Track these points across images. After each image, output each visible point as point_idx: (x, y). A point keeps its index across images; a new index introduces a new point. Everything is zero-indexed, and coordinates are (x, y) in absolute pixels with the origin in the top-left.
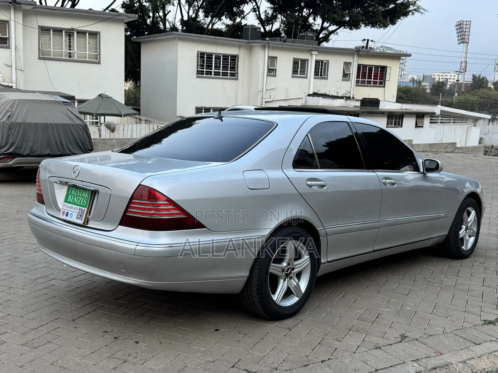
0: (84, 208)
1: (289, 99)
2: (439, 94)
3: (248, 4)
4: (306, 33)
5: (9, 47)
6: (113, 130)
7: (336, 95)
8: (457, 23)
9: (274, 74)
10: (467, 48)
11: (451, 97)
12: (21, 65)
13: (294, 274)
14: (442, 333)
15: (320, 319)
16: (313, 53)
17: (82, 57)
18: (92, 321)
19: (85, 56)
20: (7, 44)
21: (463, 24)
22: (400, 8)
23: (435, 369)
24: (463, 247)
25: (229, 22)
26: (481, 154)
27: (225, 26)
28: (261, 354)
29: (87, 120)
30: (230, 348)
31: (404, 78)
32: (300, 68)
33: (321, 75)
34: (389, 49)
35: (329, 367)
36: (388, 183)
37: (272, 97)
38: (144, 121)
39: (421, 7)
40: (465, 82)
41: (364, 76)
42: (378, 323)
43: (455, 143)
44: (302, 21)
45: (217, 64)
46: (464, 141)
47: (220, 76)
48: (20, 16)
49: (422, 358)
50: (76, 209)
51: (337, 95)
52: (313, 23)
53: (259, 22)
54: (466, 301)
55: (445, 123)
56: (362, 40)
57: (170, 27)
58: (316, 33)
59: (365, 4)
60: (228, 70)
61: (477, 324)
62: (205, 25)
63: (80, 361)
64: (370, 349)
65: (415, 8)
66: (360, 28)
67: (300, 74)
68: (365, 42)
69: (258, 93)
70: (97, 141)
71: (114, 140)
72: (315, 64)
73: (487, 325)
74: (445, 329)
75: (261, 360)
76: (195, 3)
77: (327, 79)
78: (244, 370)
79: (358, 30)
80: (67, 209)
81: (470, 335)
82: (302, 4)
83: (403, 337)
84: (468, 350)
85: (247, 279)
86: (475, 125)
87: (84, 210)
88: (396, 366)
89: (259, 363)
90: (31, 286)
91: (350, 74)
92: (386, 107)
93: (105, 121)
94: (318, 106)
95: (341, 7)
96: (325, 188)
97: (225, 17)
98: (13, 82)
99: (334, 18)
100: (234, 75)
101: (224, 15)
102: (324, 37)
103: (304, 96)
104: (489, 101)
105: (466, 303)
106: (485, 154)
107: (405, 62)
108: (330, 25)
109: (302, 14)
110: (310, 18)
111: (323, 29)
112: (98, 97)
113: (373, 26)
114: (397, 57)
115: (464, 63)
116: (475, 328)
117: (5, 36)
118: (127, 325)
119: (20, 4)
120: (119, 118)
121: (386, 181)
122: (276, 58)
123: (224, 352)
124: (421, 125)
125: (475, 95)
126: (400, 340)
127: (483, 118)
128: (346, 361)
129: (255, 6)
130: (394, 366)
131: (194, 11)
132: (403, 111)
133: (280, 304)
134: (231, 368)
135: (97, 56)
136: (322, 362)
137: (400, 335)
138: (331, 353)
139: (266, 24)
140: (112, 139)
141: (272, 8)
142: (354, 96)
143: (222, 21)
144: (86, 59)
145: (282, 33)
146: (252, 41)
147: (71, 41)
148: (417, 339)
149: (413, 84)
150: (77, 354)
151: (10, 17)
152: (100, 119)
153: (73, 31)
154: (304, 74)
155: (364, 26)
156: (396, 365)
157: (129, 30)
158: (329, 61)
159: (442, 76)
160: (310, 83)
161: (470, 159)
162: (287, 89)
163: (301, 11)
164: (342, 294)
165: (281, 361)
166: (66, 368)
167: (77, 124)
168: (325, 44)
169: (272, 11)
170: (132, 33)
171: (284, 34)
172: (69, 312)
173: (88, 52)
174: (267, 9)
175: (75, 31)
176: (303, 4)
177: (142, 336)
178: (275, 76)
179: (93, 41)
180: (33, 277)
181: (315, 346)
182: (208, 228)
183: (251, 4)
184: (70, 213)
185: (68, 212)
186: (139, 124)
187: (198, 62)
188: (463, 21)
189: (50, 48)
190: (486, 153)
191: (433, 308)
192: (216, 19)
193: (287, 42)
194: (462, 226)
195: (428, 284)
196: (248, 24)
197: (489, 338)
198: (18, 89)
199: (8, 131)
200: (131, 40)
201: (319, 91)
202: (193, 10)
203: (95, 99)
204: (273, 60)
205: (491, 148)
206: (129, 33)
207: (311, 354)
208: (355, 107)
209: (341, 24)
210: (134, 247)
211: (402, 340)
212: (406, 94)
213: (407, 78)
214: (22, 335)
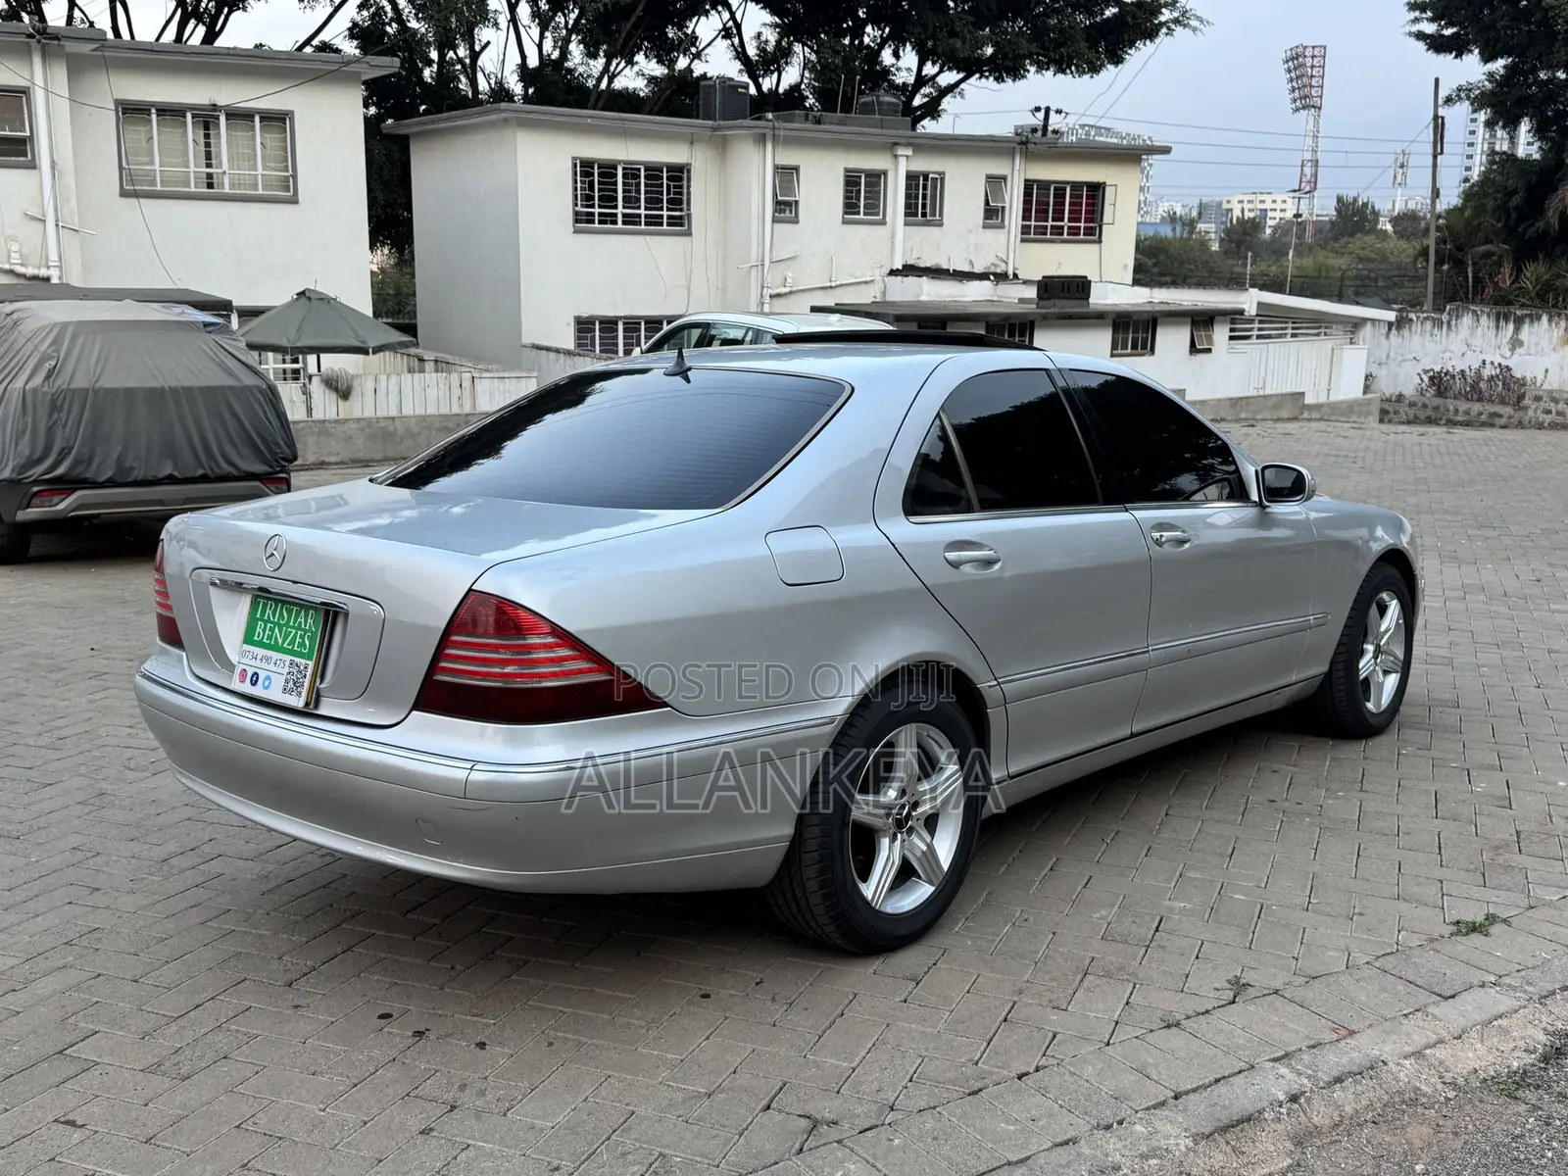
0: (303, 661)
1: (836, 286)
2: (1243, 255)
3: (707, 16)
4: (878, 97)
5: (32, 165)
6: (345, 394)
7: (966, 268)
8: (1289, 53)
9: (793, 215)
10: (1318, 122)
11: (1277, 261)
12: (71, 214)
13: (918, 820)
14: (1344, 967)
15: (996, 943)
16: (900, 151)
17: (245, 184)
18: (344, 982)
19: (252, 182)
20: (26, 156)
21: (1305, 56)
22: (1134, 17)
23: (1339, 1080)
24: (1370, 705)
25: (658, 70)
26: (1372, 421)
27: (646, 81)
28: (844, 1064)
29: (267, 364)
30: (751, 1050)
31: (1147, 212)
32: (865, 197)
33: (924, 215)
34: (1103, 131)
35: (1043, 1091)
36: (1168, 540)
37: (789, 280)
38: (432, 364)
39: (1193, 12)
40: (1315, 219)
41: (1042, 214)
42: (1163, 947)
43: (1302, 394)
44: (863, 61)
45: (629, 191)
46: (1324, 385)
47: (640, 225)
48: (60, 73)
49: (1300, 1050)
50: (282, 665)
51: (971, 270)
52: (893, 66)
53: (742, 67)
54: (1397, 866)
55: (1269, 337)
56: (1032, 111)
57: (491, 88)
58: (903, 94)
59: (1035, 7)
60: (661, 209)
61: (1436, 935)
62: (589, 81)
63: (322, 1113)
64: (1151, 1031)
65: (1176, 14)
66: (1024, 77)
67: (864, 215)
68: (1041, 115)
69: (749, 273)
70: (303, 429)
71: (351, 422)
72: (906, 184)
73: (1463, 935)
74: (1349, 955)
75: (844, 1083)
76: (557, 19)
77: (940, 224)
78: (800, 1116)
79: (1020, 83)
80: (253, 662)
81: (1423, 971)
82: (861, 14)
83: (1239, 987)
84: (1425, 1017)
85: (790, 847)
86: (1351, 339)
87: (306, 668)
88: (1231, 1079)
89: (842, 1091)
90: (154, 880)
91: (1003, 208)
92: (1106, 298)
93: (319, 370)
94: (919, 301)
95: (972, 19)
96: (997, 567)
97: (645, 54)
98: (50, 264)
99: (953, 50)
100: (680, 223)
101: (641, 49)
102: (924, 104)
103: (878, 274)
104: (1383, 267)
105: (1397, 870)
106: (1381, 421)
107: (1148, 168)
108: (941, 71)
109: (862, 42)
110: (883, 52)
111: (921, 81)
112: (297, 299)
113: (1061, 70)
114: (1131, 155)
115: (1310, 164)
116: (1431, 945)
117: (21, 131)
118: (447, 990)
119: (57, 38)
120: (360, 357)
121: (1161, 536)
122: (796, 169)
123: (735, 1061)
124: (1206, 347)
125: (1343, 254)
126: (1231, 998)
127: (1373, 321)
128: (1089, 1071)
129: (728, 21)
130: (1224, 1077)
131: (555, 42)
132: (1157, 308)
133: (882, 909)
134: (760, 1112)
135: (288, 182)
136: (1020, 1078)
137: (1227, 981)
138: (1043, 1050)
139: (762, 72)
140: (346, 421)
141: (776, 26)
142: (1017, 272)
143: (636, 68)
144: (256, 189)
145: (807, 97)
146: (725, 122)
147: (212, 141)
148: (1276, 992)
149: (1174, 229)
150: (308, 1092)
151: (32, 77)
152: (305, 363)
153: (215, 111)
154: (878, 214)
155: (1037, 71)
156: (1229, 1076)
157: (373, 100)
158: (944, 173)
159: (1249, 202)
160: (893, 237)
161: (1345, 437)
162: (829, 257)
163: (857, 32)
164: (1048, 863)
165: (904, 1084)
166: (280, 1138)
167: (248, 387)
168: (928, 126)
169: (776, 35)
170: (382, 111)
171: (813, 100)
172: (272, 958)
173: (260, 171)
174: (763, 30)
175: (220, 111)
176: (863, 12)
177: (495, 1024)
178: (795, 221)
179: (272, 139)
180: (157, 853)
181: (993, 1031)
182: (675, 706)
183: (717, 15)
184: (262, 675)
185: (256, 673)
186: (420, 372)
187: (576, 189)
188: (1306, 47)
189: (152, 163)
190: (1384, 416)
191: (1308, 892)
192: (620, 62)
193: (825, 123)
194: (1365, 646)
195: (1285, 819)
196: (709, 75)
197: (1476, 977)
198: (67, 284)
199: (50, 416)
200: (381, 131)
201: (918, 261)
202: (554, 37)
203: (288, 306)
204: (786, 175)
205: (1395, 401)
206: (373, 110)
207: (985, 1055)
208: (1022, 301)
209: (971, 67)
210: (462, 775)
211: (1235, 997)
212: (1155, 256)
213: (1154, 213)
214: (143, 1038)
